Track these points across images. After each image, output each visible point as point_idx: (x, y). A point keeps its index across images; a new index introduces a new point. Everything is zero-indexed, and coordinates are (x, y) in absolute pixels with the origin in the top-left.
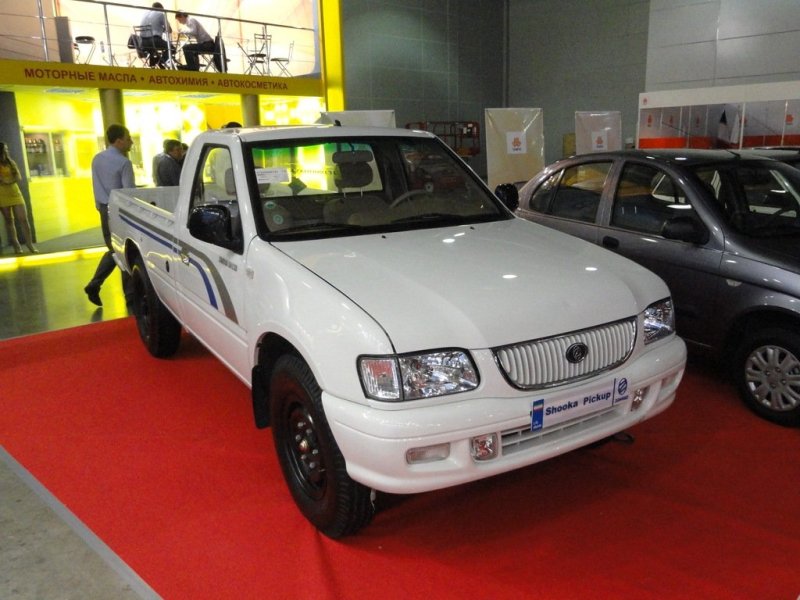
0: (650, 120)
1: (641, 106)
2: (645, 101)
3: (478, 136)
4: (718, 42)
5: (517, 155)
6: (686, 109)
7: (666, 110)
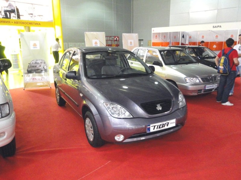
0: (156, 37)
1: (153, 32)
2: (153, 30)
3: (119, 41)
4: (190, 13)
5: (131, 46)
6: (170, 33)
7: (162, 33)
